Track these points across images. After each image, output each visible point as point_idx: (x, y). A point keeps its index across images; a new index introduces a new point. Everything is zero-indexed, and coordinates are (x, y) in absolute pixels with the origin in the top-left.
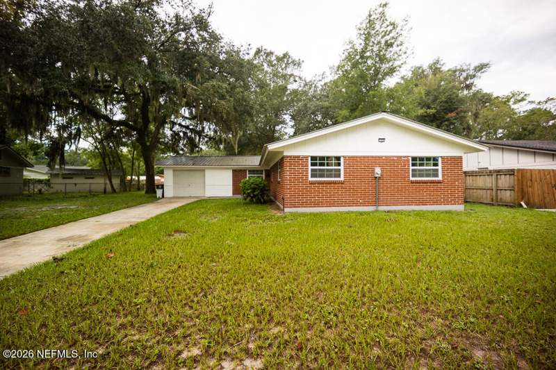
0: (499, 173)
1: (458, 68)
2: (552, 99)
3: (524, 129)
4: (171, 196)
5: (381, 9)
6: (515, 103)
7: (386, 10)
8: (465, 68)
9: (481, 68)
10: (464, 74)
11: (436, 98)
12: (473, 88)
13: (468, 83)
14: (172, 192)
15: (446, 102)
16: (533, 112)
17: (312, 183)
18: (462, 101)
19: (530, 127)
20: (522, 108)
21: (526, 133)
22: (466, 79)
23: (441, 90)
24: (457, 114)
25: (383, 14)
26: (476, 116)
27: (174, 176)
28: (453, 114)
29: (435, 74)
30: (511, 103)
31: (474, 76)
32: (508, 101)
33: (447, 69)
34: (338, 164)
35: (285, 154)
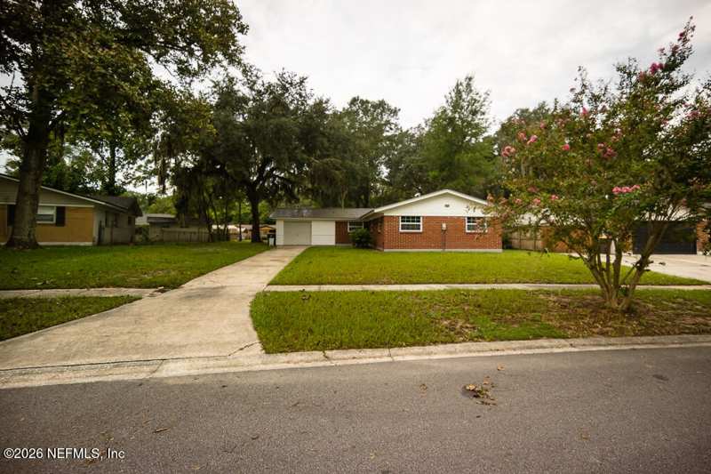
4: (283, 244)
5: (467, 82)
7: (471, 82)
14: (283, 240)
17: (402, 233)
25: (469, 85)
34: (419, 221)
35: (385, 214)
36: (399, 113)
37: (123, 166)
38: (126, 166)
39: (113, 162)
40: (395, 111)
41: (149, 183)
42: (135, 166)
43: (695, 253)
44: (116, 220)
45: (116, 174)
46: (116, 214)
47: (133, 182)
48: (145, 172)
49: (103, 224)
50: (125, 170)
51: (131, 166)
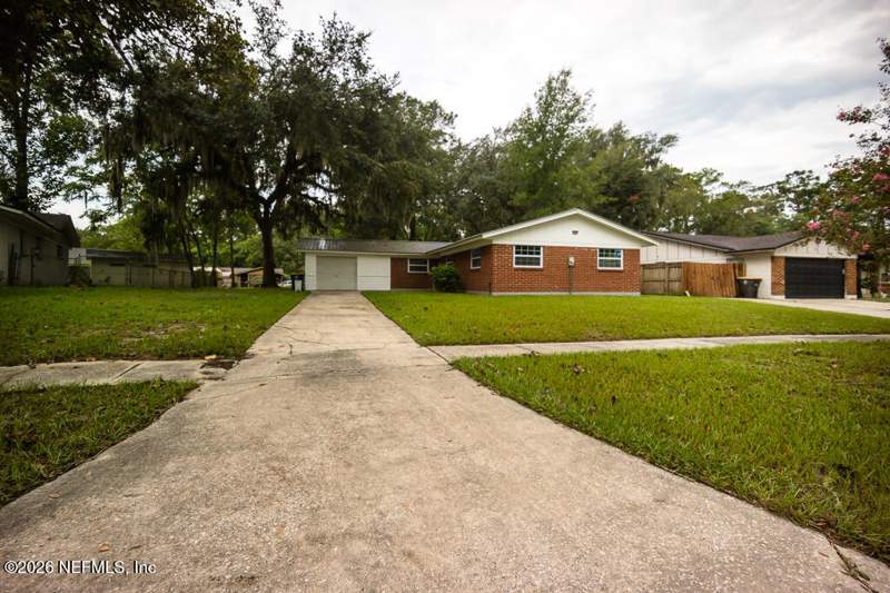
0: (671, 265)
1: (643, 137)
2: (745, 183)
3: (715, 218)
4: (314, 288)
5: (562, 78)
6: (707, 184)
7: (568, 78)
8: (650, 138)
9: (669, 140)
10: (650, 147)
11: (617, 176)
12: (659, 165)
13: (653, 158)
14: (315, 283)
15: (628, 182)
16: (726, 196)
17: (516, 270)
18: (645, 181)
19: (721, 216)
20: (715, 191)
21: (718, 222)
22: (651, 153)
23: (623, 166)
24: (640, 197)
25: (564, 81)
26: (661, 201)
27: (318, 264)
28: (636, 197)
29: (615, 143)
30: (703, 183)
31: (660, 150)
32: (700, 180)
33: (630, 137)
34: (539, 253)
35: (494, 242)
36: (456, 120)
37: (42, 168)
38: (48, 168)
39: (24, 159)
40: (451, 117)
41: (90, 195)
42: (65, 169)
43: (843, 297)
44: (38, 248)
45: (31, 179)
46: (39, 239)
47: (63, 192)
48: (84, 177)
49: (17, 251)
50: (44, 174)
51: (56, 167)
